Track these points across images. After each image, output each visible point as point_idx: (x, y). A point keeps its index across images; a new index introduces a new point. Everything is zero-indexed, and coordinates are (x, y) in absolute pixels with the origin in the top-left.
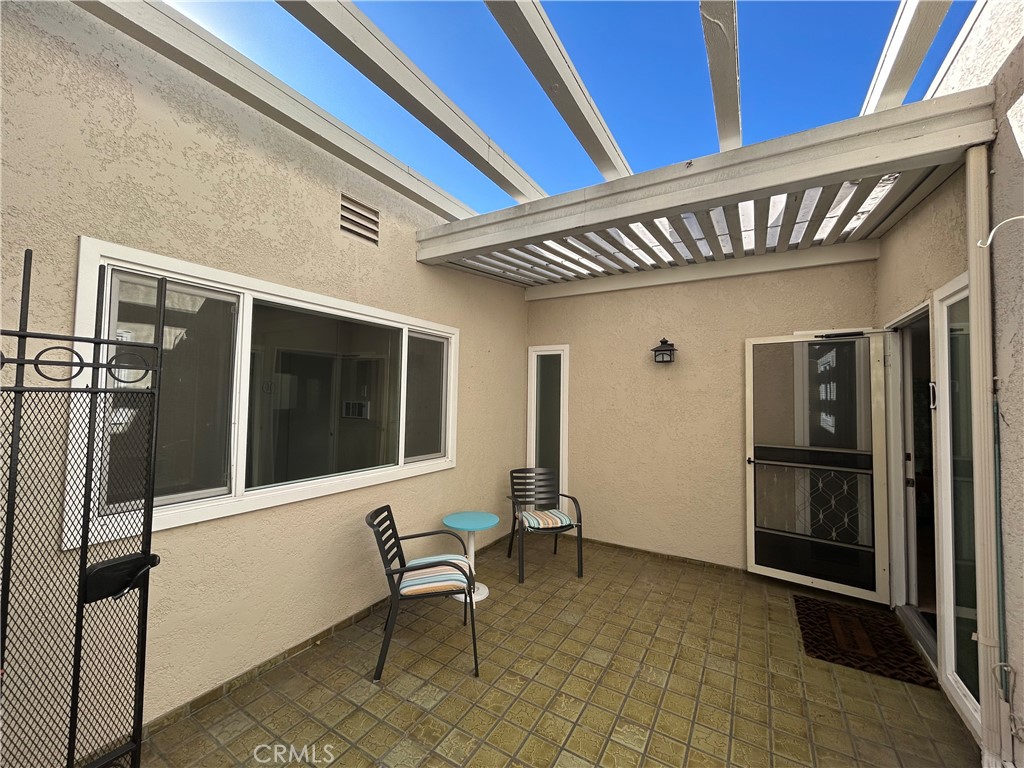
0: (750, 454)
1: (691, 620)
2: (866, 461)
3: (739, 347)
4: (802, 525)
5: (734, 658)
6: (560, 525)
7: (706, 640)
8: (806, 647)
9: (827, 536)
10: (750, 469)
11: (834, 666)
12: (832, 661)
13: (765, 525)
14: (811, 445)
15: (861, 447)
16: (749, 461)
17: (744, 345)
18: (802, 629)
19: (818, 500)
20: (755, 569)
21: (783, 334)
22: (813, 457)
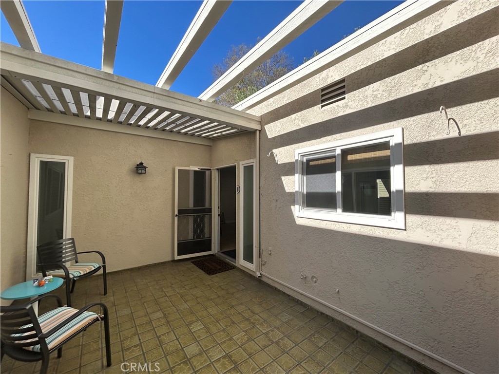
0: (176, 213)
1: (172, 284)
3: (172, 169)
4: (191, 236)
5: (196, 287)
6: (93, 269)
7: (184, 287)
8: (208, 274)
10: (176, 219)
11: (217, 274)
12: (216, 273)
13: (181, 239)
14: (194, 207)
15: (207, 205)
16: (176, 216)
17: (174, 169)
18: (202, 270)
20: (177, 258)
21: (186, 166)
22: (194, 211)
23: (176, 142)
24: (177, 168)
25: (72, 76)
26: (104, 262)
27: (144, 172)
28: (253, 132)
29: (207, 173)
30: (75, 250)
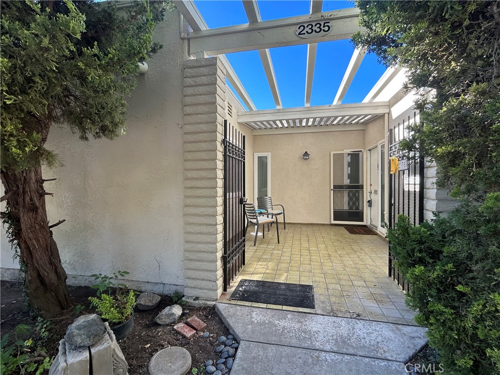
0: (332, 188)
2: (362, 187)
3: (328, 154)
4: (346, 207)
8: (350, 233)
9: (352, 209)
10: (332, 192)
13: (336, 208)
15: (361, 183)
16: (332, 190)
17: (330, 154)
18: (348, 231)
19: (350, 199)
20: (334, 222)
21: (341, 151)
22: (349, 187)
23: (331, 133)
24: (332, 153)
25: (265, 116)
26: (284, 211)
27: (307, 158)
28: (383, 116)
29: (360, 153)
30: (271, 203)
